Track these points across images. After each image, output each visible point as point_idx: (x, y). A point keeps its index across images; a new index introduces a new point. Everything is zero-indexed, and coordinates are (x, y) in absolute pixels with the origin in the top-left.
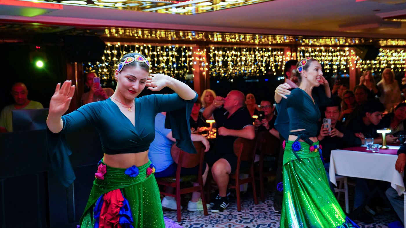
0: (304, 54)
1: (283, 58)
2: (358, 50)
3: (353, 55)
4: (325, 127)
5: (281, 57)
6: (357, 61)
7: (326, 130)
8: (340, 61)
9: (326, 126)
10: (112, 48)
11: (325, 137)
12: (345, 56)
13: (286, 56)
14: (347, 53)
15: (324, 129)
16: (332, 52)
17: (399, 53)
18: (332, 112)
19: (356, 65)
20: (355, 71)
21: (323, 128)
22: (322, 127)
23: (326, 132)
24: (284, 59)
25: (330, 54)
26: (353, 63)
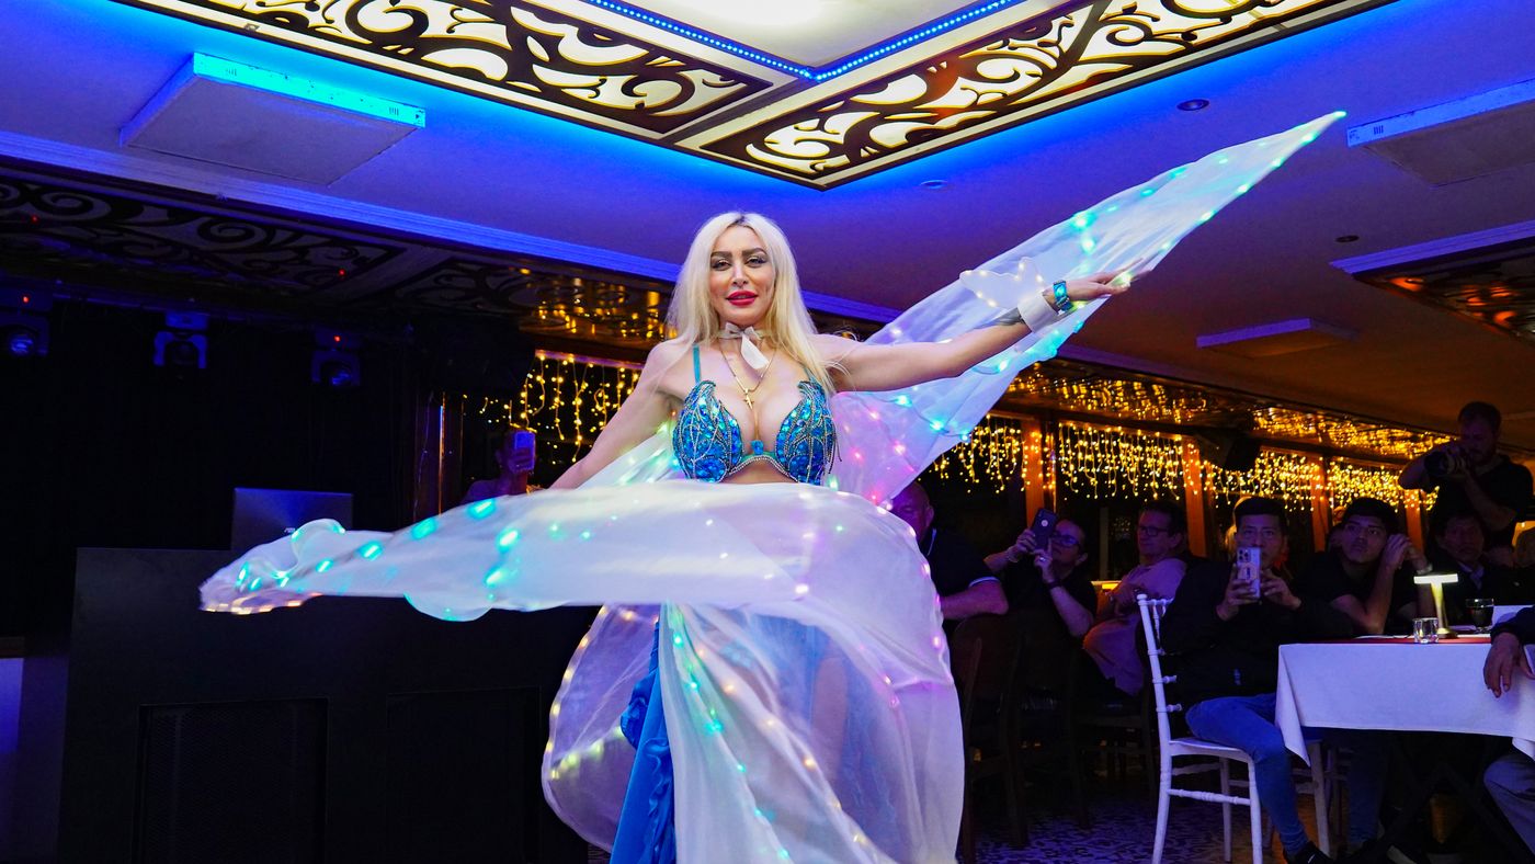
0: (1074, 441)
1: (1021, 447)
2: (1207, 442)
3: (1194, 456)
4: (1242, 575)
5: (1015, 443)
6: (1204, 472)
7: (1244, 585)
8: (1164, 470)
9: (1246, 571)
10: (553, 368)
11: (1242, 607)
12: (1173, 457)
13: (1029, 443)
14: (1180, 451)
15: (1235, 582)
16: (1143, 444)
17: (1297, 461)
18: (1259, 530)
19: (1204, 486)
20: (1200, 499)
21: (1236, 577)
22: (1233, 575)
23: (1242, 591)
24: (1026, 448)
25: (1140, 448)
26: (1194, 478)
